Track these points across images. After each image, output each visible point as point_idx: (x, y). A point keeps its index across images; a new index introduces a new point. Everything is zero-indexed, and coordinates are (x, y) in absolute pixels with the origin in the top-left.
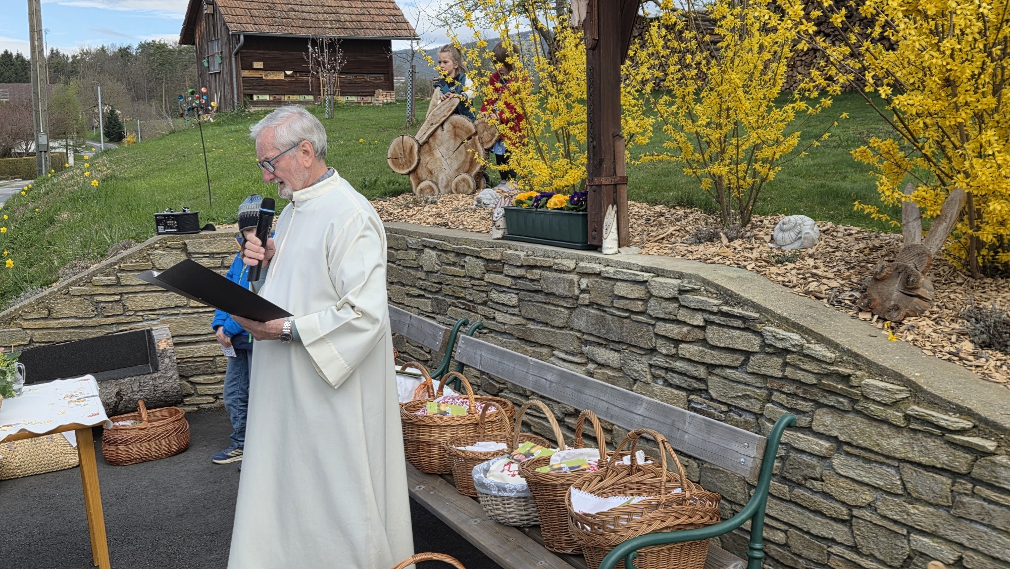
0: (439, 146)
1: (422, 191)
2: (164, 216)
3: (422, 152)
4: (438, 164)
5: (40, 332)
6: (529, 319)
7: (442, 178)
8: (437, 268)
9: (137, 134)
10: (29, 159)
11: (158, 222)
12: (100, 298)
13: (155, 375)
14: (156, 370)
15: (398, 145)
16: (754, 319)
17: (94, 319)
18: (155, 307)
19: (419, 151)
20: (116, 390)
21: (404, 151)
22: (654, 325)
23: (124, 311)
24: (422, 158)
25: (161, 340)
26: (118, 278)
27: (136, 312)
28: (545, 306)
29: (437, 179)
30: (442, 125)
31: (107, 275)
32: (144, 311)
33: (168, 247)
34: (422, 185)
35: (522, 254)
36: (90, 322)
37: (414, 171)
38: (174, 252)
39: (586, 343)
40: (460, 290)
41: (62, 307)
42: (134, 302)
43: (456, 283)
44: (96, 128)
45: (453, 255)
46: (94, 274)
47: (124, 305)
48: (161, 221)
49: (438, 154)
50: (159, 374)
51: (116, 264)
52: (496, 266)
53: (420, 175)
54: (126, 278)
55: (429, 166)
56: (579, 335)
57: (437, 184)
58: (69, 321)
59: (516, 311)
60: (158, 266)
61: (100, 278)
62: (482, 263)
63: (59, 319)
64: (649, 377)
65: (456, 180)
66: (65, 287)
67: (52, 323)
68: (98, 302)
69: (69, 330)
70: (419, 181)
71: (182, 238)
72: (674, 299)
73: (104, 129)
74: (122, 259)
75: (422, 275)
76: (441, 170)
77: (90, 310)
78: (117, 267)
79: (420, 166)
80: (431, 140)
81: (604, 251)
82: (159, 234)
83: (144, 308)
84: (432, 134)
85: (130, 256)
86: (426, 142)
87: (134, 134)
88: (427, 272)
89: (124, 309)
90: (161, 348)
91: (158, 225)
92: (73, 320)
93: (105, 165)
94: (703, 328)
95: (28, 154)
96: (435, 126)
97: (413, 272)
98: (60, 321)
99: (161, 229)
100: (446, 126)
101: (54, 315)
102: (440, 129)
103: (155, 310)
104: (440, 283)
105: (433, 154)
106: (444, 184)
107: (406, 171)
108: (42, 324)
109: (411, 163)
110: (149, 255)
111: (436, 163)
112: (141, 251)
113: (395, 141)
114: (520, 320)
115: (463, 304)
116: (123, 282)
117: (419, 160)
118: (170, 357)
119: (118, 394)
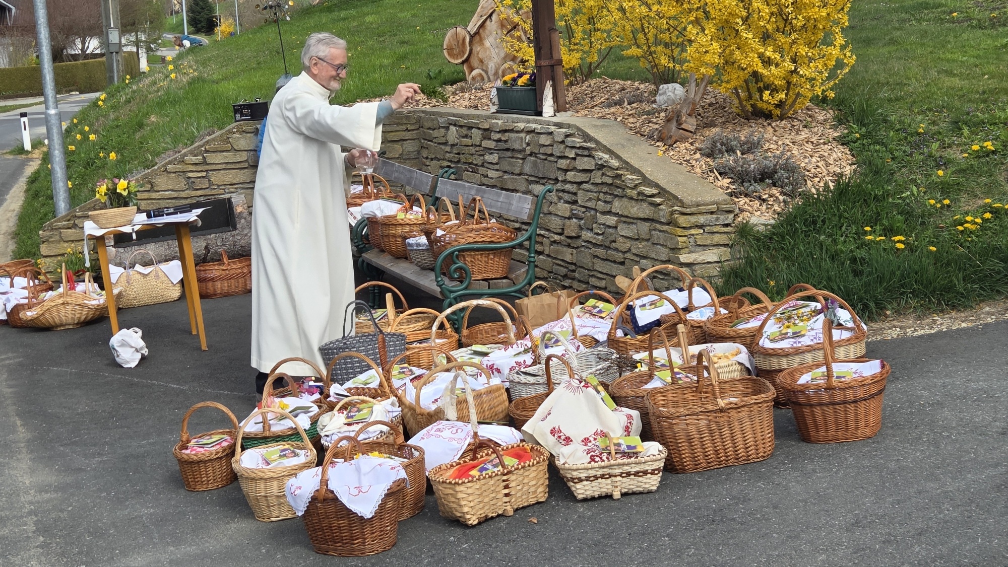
0: (488, 36)
1: (473, 78)
2: (240, 106)
3: (474, 42)
4: (488, 53)
5: (145, 202)
6: (505, 172)
7: (491, 66)
8: (456, 141)
9: (235, 20)
10: (88, 63)
11: (236, 112)
12: (190, 175)
13: (234, 233)
14: (235, 228)
15: (452, 36)
16: (592, 148)
17: (186, 192)
18: (235, 182)
19: (471, 42)
20: (204, 245)
21: (458, 42)
22: (556, 162)
23: (210, 186)
24: (474, 48)
25: (238, 205)
26: (204, 158)
27: (219, 186)
28: (512, 160)
29: (487, 67)
30: (490, 16)
31: (195, 156)
32: (225, 185)
33: (243, 131)
34: (474, 73)
35: (500, 122)
36: (183, 194)
37: (467, 60)
38: (249, 135)
39: (531, 182)
40: (470, 156)
41: (162, 182)
42: (216, 178)
43: (467, 152)
44: (177, 13)
45: (466, 128)
46: (185, 155)
47: (209, 181)
48: (238, 110)
49: (487, 43)
50: (237, 231)
51: (202, 146)
52: (487, 133)
53: (472, 64)
54: (212, 158)
55: (480, 56)
56: (526, 177)
57: (486, 72)
58: (167, 193)
59: (497, 167)
60: (236, 148)
61: (190, 159)
62: (480, 132)
63: (159, 191)
64: (556, 198)
65: (503, 67)
66: (163, 166)
67: (154, 195)
68: (189, 178)
69: (167, 201)
70: (472, 69)
71: (255, 124)
72: (563, 142)
73: (188, 15)
74: (207, 142)
75: (448, 149)
76: (490, 59)
77: (182, 184)
78: (203, 149)
79: (472, 55)
80: (481, 31)
81: (544, 115)
82: (236, 121)
83: (225, 183)
84: (482, 25)
85: (213, 140)
86: (477, 33)
87: (231, 20)
88: (453, 145)
89: (209, 184)
90: (238, 211)
91: (235, 113)
92: (170, 192)
93: (191, 67)
94: (574, 159)
95: (86, 56)
96: (485, 17)
97: (443, 147)
98: (161, 193)
99: (238, 116)
100: (494, 17)
101: (156, 188)
102: (489, 20)
103: (235, 184)
104: (458, 154)
105: (483, 44)
106: (493, 72)
107: (460, 61)
108: (146, 195)
109: (464, 53)
110: (228, 138)
111: (486, 52)
112: (221, 135)
113: (450, 33)
114: (499, 174)
115: (472, 168)
116: (209, 161)
117: (471, 50)
118: (245, 219)
119: (206, 248)
